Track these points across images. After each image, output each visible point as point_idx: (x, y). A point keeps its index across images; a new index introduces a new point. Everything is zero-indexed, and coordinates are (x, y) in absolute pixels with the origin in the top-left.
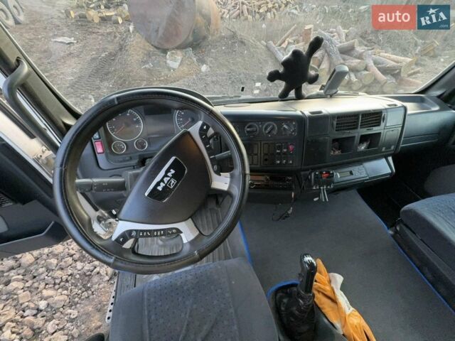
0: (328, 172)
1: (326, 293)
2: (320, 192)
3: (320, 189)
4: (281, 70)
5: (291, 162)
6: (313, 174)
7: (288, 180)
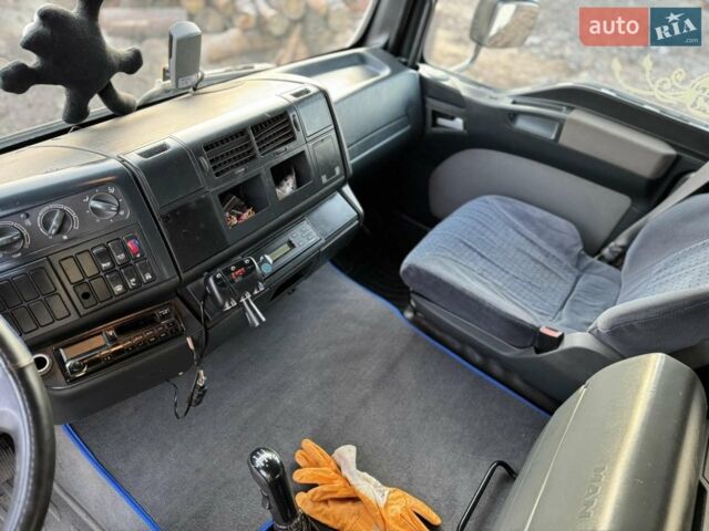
0: (240, 265)
1: (336, 496)
2: (244, 310)
3: (240, 305)
4: (32, 60)
5: (148, 277)
6: (211, 280)
7: (163, 317)
